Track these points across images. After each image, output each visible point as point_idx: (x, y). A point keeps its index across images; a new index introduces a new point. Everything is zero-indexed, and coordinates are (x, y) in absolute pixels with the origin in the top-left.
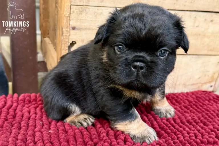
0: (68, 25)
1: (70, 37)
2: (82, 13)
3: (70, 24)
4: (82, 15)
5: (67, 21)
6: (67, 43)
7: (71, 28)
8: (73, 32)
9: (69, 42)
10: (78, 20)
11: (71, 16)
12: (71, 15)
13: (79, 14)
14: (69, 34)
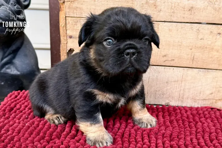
0: (65, 34)
1: (68, 45)
2: (77, 24)
3: (66, 33)
4: (77, 25)
5: (63, 30)
6: (65, 50)
7: (68, 37)
8: (70, 40)
9: (67, 49)
10: (74, 30)
11: (67, 27)
12: (67, 25)
13: (75, 25)
14: (66, 42)
